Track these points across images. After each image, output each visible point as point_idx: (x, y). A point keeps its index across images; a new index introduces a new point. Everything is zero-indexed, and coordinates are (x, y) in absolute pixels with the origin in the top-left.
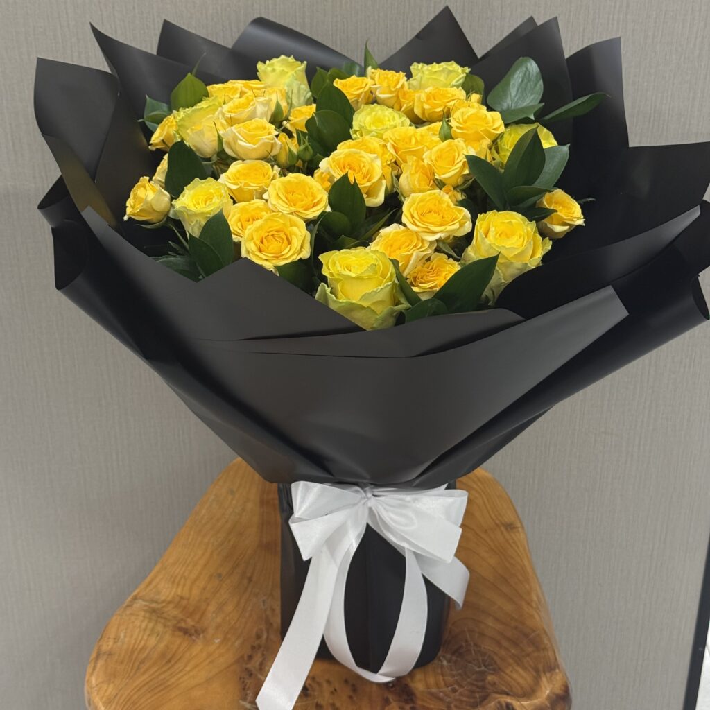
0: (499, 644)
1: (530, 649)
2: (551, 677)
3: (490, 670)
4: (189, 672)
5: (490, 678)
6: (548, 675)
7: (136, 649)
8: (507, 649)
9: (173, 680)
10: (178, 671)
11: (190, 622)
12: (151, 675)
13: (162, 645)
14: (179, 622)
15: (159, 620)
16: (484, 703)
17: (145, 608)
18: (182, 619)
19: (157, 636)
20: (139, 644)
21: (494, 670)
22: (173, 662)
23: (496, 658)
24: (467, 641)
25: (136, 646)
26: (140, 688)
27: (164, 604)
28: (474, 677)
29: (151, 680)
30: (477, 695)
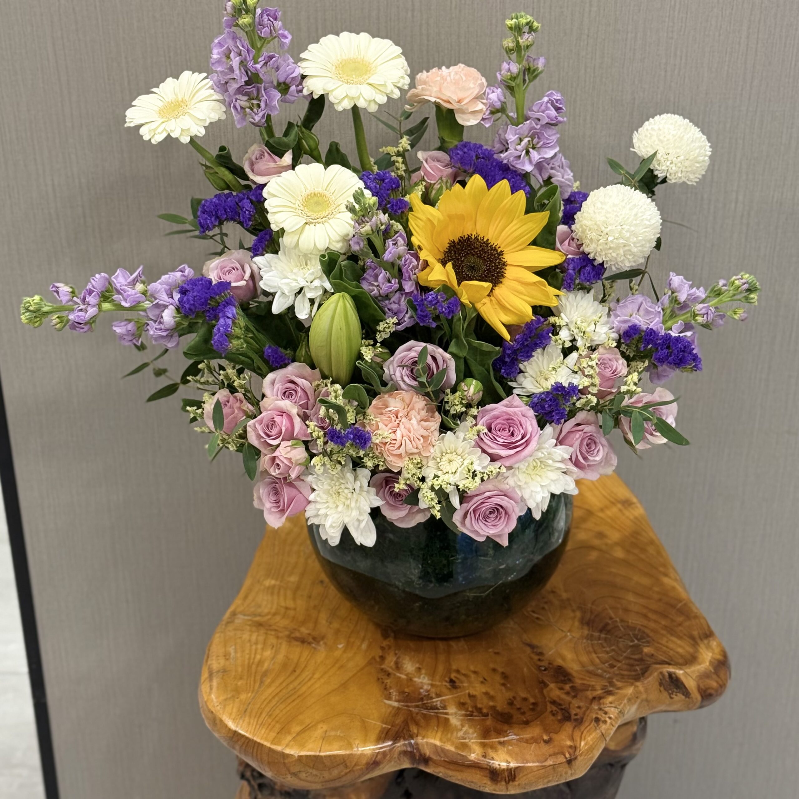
0: (645, 616)
1: (680, 619)
2: (708, 643)
3: (644, 642)
4: (319, 679)
5: (646, 650)
6: (706, 642)
7: (253, 663)
8: (655, 621)
9: (304, 688)
10: (307, 679)
11: (304, 631)
12: (277, 687)
13: (281, 657)
14: (292, 633)
15: (269, 632)
16: (646, 675)
17: (250, 623)
18: (295, 629)
19: (272, 648)
20: (254, 659)
21: (648, 642)
22: (298, 672)
23: (646, 631)
24: (611, 618)
25: (252, 661)
26: (270, 701)
27: (269, 617)
28: (629, 651)
29: (280, 691)
30: (638, 668)
